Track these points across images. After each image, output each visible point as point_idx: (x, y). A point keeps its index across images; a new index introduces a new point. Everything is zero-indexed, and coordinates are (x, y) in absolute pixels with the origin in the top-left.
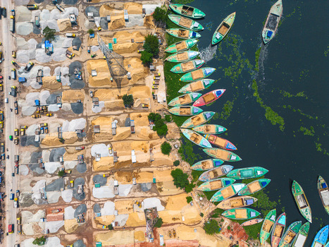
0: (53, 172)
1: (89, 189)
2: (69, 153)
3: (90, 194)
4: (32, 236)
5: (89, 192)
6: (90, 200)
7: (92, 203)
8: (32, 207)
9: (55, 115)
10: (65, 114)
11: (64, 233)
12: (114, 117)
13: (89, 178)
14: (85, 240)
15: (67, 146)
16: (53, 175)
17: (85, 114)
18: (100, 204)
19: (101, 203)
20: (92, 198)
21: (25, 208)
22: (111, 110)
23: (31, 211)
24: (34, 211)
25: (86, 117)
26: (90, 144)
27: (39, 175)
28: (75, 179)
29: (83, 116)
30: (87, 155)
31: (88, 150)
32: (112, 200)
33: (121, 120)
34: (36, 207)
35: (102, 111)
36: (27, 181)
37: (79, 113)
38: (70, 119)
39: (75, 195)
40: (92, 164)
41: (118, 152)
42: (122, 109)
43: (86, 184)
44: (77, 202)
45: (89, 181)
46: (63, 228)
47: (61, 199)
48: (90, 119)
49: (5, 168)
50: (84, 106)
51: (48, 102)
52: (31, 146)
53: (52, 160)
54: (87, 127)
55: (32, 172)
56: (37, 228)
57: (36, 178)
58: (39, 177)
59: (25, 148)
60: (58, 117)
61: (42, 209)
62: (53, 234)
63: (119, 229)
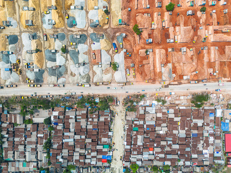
0: (64, 59)
1: (79, 31)
2: (50, 47)
3: (82, 30)
4: (113, 75)
5: (81, 31)
6: (87, 31)
7: (90, 28)
8: (91, 75)
9: (19, 57)
10: (18, 49)
11: (111, 51)
12: (21, 10)
13: (69, 31)
14: (117, 34)
15: (44, 49)
16: (67, 59)
17: (18, 34)
18: (91, 23)
19: (89, 21)
20: (86, 29)
21: (91, 80)
22: (15, 13)
23: (94, 76)
24: (94, 73)
25: (21, 32)
26: (42, 30)
27: (67, 70)
28: (70, 43)
29: (20, 35)
30: (51, 32)
31: (48, 32)
32: (87, 12)
33: (23, 4)
34: (91, 72)
35: (16, 19)
36: (71, 79)
37: (18, 38)
38: (23, 46)
39: (82, 42)
40: (58, 28)
41: (48, 6)
42: (14, 3)
43: (75, 33)
44: (88, 41)
45: (72, 31)
46: (108, 51)
47: (85, 53)
48: (23, 29)
49: (60, 95)
50: (12, 34)
51: (8, 62)
52: (43, 76)
53: (55, 60)
54: (28, 32)
55: (64, 76)
56: (107, 71)
57: (69, 72)
58: (68, 70)
59: (44, 80)
60: (21, 55)
61: (93, 67)
62: (112, 59)
63: (110, 7)
